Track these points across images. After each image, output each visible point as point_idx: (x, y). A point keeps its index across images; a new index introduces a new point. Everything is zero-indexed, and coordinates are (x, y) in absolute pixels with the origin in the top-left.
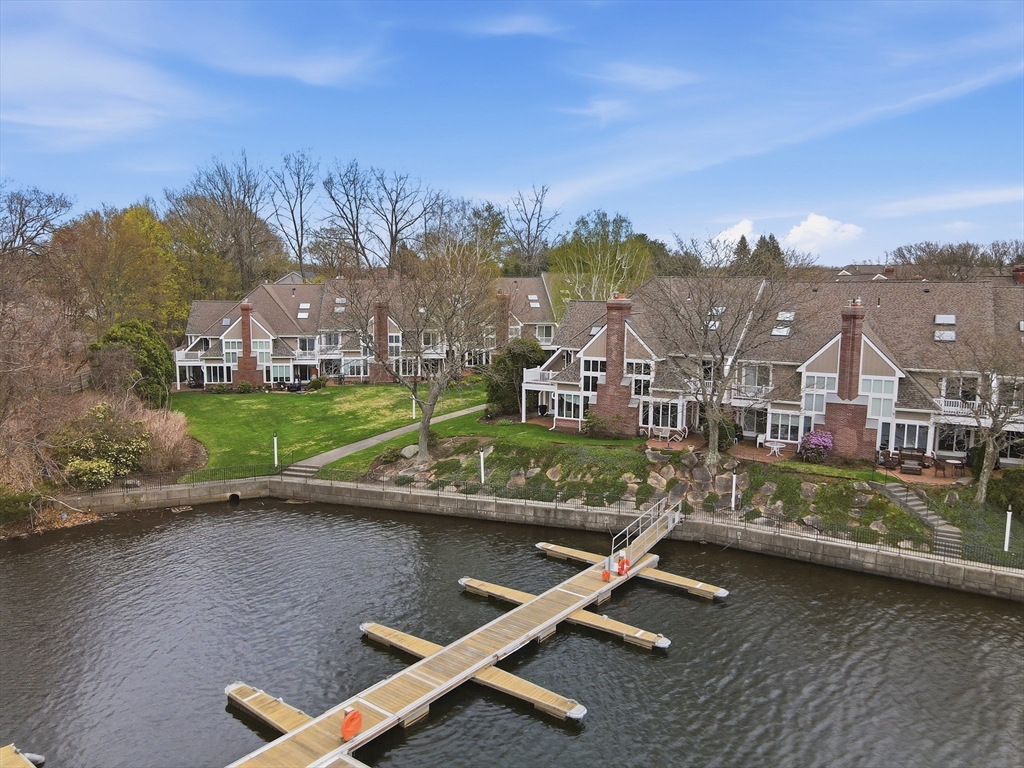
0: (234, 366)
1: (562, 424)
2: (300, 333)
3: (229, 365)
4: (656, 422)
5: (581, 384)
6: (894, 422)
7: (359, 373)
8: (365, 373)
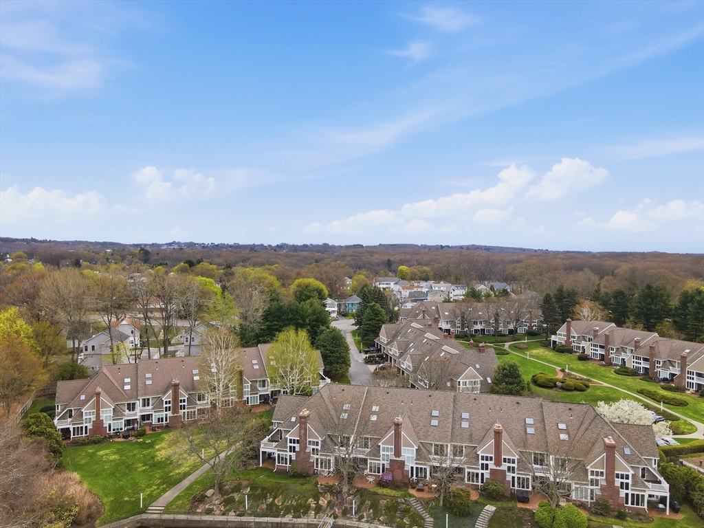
0: (90, 426)
1: (280, 468)
2: (127, 400)
3: (86, 425)
4: (321, 467)
5: (288, 450)
6: (415, 466)
7: (162, 421)
8: (166, 421)
